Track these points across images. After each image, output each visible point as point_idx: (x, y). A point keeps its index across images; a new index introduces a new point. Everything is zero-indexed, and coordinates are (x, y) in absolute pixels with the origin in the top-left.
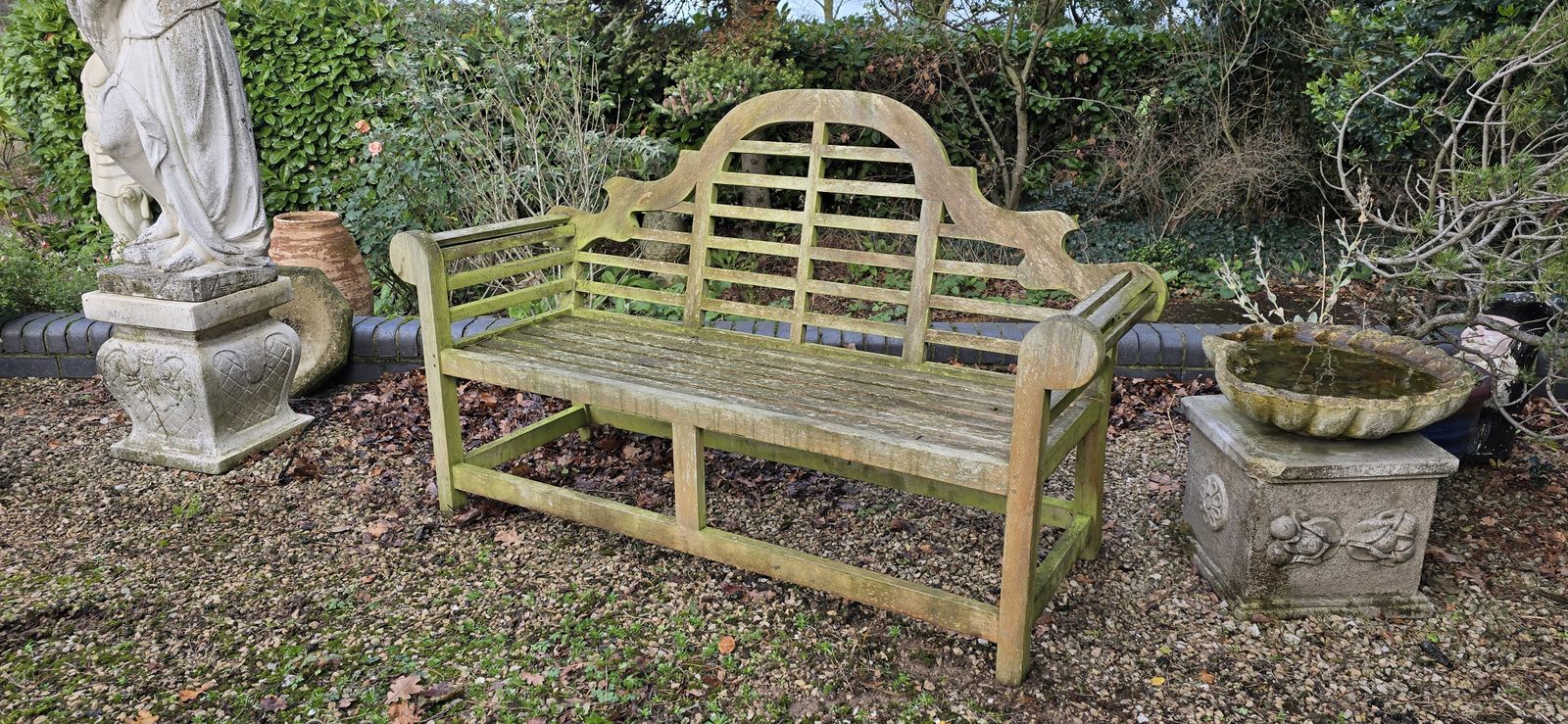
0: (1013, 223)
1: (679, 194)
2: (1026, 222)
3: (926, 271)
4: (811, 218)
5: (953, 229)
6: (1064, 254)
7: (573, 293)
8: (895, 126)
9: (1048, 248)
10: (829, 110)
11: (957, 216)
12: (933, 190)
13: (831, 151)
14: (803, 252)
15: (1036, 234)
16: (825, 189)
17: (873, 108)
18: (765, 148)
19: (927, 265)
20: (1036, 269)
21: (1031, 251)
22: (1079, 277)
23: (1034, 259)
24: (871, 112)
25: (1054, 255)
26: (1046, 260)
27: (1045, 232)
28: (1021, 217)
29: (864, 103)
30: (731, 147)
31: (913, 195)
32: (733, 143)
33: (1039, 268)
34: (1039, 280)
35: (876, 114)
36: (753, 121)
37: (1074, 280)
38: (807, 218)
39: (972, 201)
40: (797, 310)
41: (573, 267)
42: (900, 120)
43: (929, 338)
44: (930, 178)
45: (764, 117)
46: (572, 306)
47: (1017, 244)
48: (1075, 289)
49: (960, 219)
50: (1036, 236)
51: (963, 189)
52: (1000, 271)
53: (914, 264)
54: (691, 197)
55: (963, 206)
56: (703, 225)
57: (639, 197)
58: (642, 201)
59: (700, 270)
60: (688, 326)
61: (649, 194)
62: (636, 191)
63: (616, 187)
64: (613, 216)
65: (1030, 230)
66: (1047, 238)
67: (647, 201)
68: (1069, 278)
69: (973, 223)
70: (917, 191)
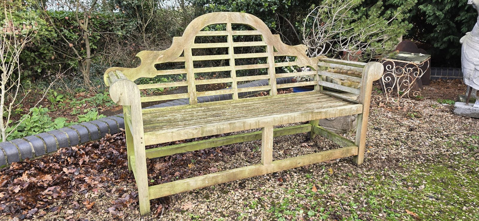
0: (293, 50)
1: (177, 54)
2: (296, 49)
5: (278, 53)
6: (306, 56)
8: (254, 23)
9: (303, 55)
10: (232, 19)
11: (278, 49)
12: (270, 43)
13: (235, 33)
14: (233, 68)
15: (299, 51)
16: (235, 45)
17: (246, 17)
18: (210, 34)
19: (273, 65)
20: (301, 61)
22: (311, 61)
23: (300, 59)
24: (246, 19)
26: (303, 58)
27: (301, 51)
28: (294, 47)
29: (243, 16)
30: (196, 34)
31: (265, 45)
32: (197, 33)
34: (303, 65)
35: (248, 19)
36: (203, 24)
38: (231, 56)
40: (235, 88)
42: (256, 22)
43: (277, 87)
44: (268, 39)
45: (208, 22)
47: (295, 55)
48: (311, 65)
50: (299, 52)
51: (278, 41)
52: (292, 64)
53: (269, 66)
54: (182, 55)
55: (279, 46)
56: (189, 65)
57: (157, 58)
58: (159, 60)
59: (193, 82)
60: (193, 104)
61: (162, 56)
62: (155, 56)
63: (144, 55)
64: (145, 67)
65: (297, 51)
66: (302, 52)
67: (162, 59)
68: (309, 62)
69: (283, 51)
70: (265, 43)
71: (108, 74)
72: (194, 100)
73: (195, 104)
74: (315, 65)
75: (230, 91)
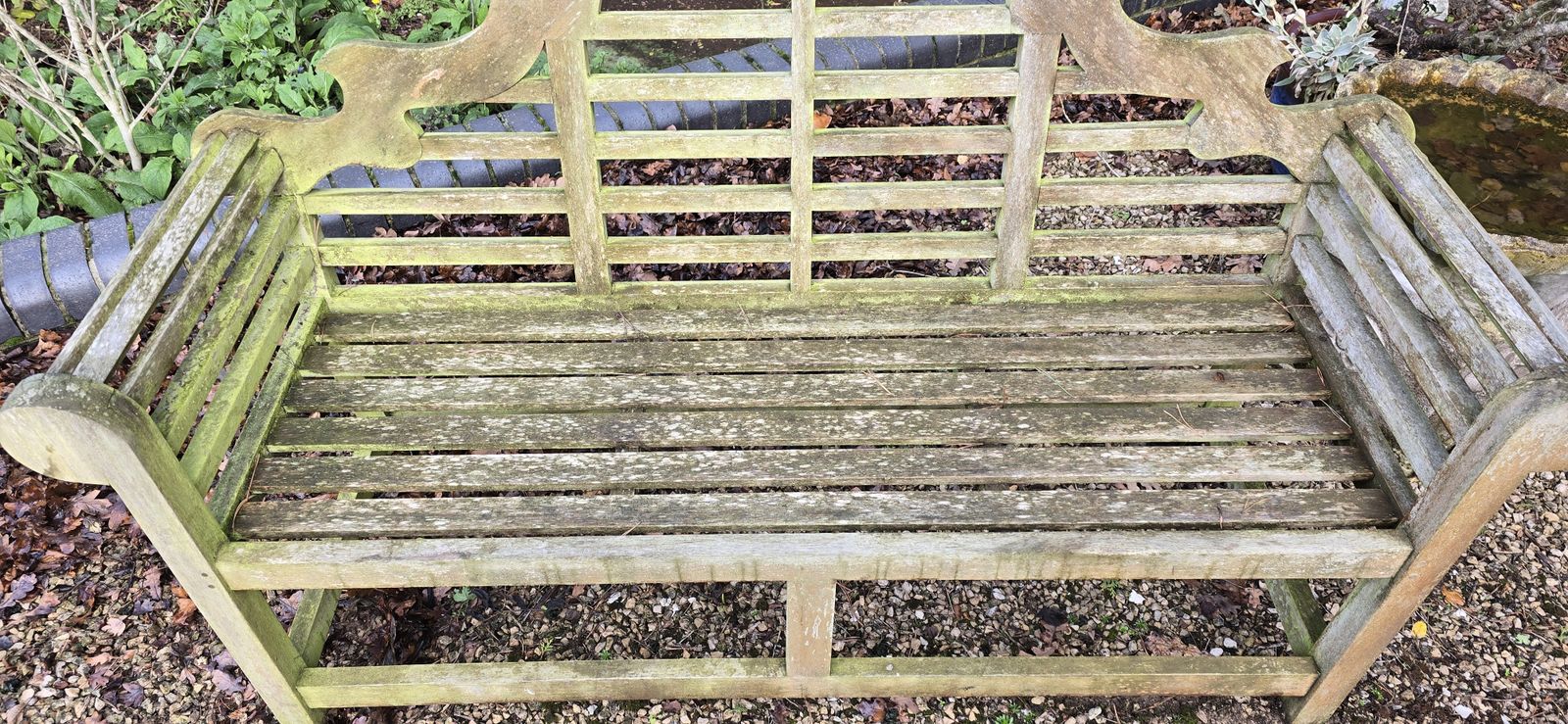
0: (1186, 60)
1: (510, 68)
2: (1208, 55)
3: (1033, 151)
4: (807, 88)
5: (1080, 80)
6: (1265, 102)
7: (320, 272)
9: (1242, 94)
11: (1089, 58)
12: (1045, 16)
14: (799, 145)
15: (1226, 73)
16: (829, 31)
19: (1035, 142)
20: (1220, 129)
21: (1214, 102)
22: (1288, 135)
23: (1218, 114)
25: (1251, 103)
26: (1237, 113)
27: (1240, 70)
31: (1005, 28)
33: (1225, 127)
34: (1223, 144)
37: (1278, 137)
38: (800, 85)
39: (1117, 30)
40: (798, 240)
41: (302, 229)
43: (1037, 250)
46: (326, 294)
47: (1191, 92)
48: (1279, 150)
49: (1095, 62)
50: (1225, 77)
51: (1099, 10)
52: (1161, 136)
53: (1011, 145)
55: (1100, 41)
56: (574, 121)
57: (414, 81)
58: (425, 89)
59: (592, 199)
60: (588, 292)
61: (437, 73)
62: (405, 70)
63: (352, 65)
64: (364, 123)
65: (1215, 69)
66: (1242, 79)
67: (439, 87)
68: (1272, 136)
69: (1116, 66)
70: (1014, 20)
71: (204, 141)
72: (596, 275)
73: (597, 292)
74: (1310, 151)
75: (772, 252)
